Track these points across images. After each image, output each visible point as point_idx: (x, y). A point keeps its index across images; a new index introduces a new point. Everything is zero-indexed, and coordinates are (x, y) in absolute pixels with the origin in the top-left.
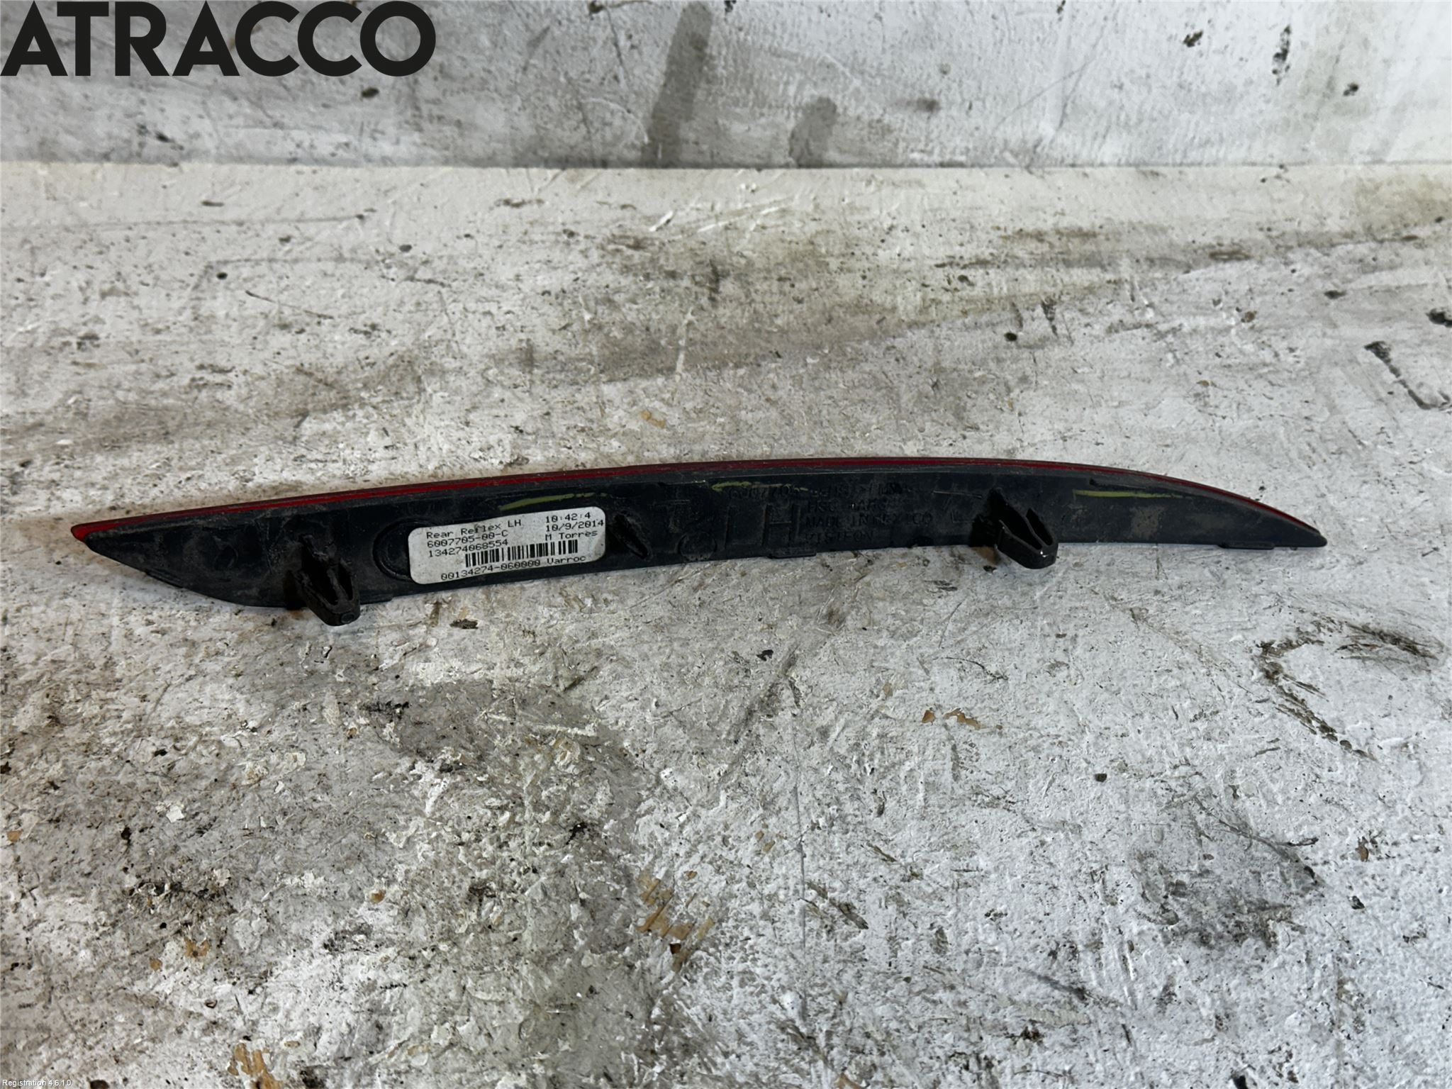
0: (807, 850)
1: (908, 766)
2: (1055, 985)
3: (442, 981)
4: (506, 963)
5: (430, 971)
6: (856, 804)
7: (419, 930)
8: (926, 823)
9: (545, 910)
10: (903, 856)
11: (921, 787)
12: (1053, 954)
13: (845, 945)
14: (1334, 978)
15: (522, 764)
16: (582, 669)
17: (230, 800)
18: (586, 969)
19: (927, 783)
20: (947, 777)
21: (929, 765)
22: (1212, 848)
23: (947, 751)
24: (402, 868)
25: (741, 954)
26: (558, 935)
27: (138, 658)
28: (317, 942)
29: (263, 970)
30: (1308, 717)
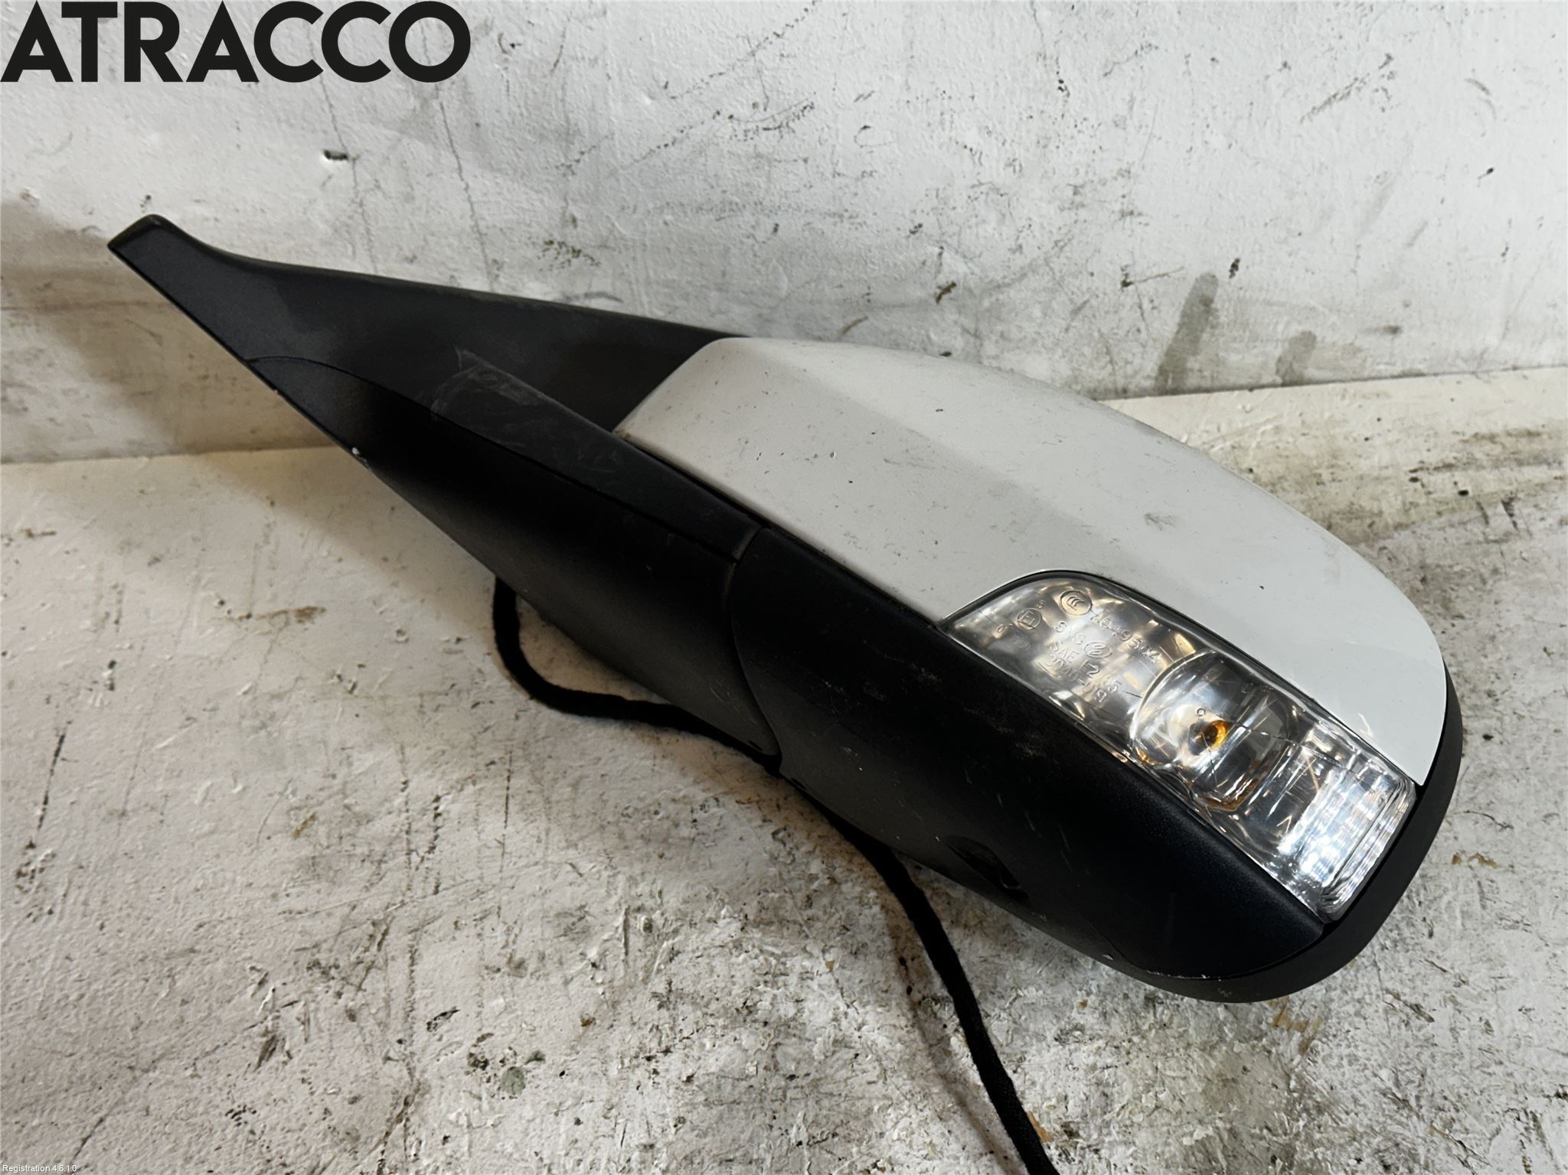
0: (1381, 966)
3: (1140, 1062)
4: (1181, 1050)
5: (1131, 1056)
6: (1412, 929)
7: (1117, 1027)
8: (1465, 942)
9: (1200, 1012)
10: (1452, 968)
11: (1458, 914)
13: (1420, 1035)
18: (1238, 1055)
19: (1462, 912)
20: (1477, 906)
21: (1462, 898)
23: (1474, 886)
24: (1094, 984)
25: (1346, 1042)
26: (1214, 1031)
28: (1049, 1037)
29: (1018, 1056)
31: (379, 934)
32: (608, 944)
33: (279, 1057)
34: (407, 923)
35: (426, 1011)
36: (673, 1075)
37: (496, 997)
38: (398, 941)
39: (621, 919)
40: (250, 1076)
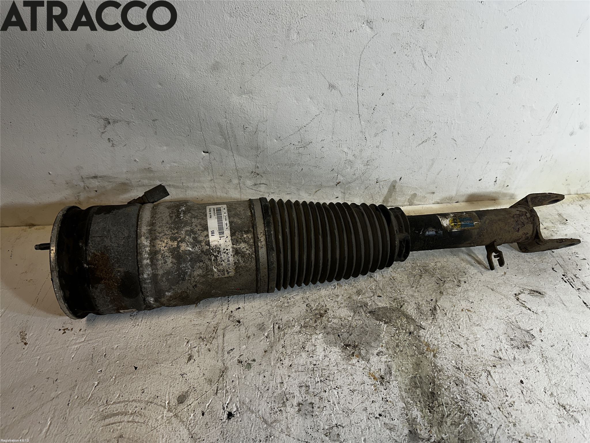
0: (449, 336)
1: (461, 319)
2: (496, 357)
3: (397, 360)
4: (406, 357)
5: (395, 359)
6: (455, 327)
7: (390, 352)
8: (467, 330)
10: (465, 336)
11: (465, 323)
12: (494, 352)
13: (460, 352)
14: (541, 354)
15: (397, 321)
16: (402, 304)
17: (353, 329)
18: (419, 358)
20: (469, 321)
21: (465, 319)
22: (515, 332)
23: (467, 316)
24: (384, 341)
25: (444, 354)
26: (413, 352)
27: (330, 304)
28: (375, 354)
29: (368, 359)
30: (526, 307)
31: (215, 330)
32: (270, 332)
33: (192, 361)
34: (222, 327)
35: (227, 349)
36: (286, 365)
37: (244, 345)
38: (220, 332)
39: (272, 326)
40: (185, 365)
